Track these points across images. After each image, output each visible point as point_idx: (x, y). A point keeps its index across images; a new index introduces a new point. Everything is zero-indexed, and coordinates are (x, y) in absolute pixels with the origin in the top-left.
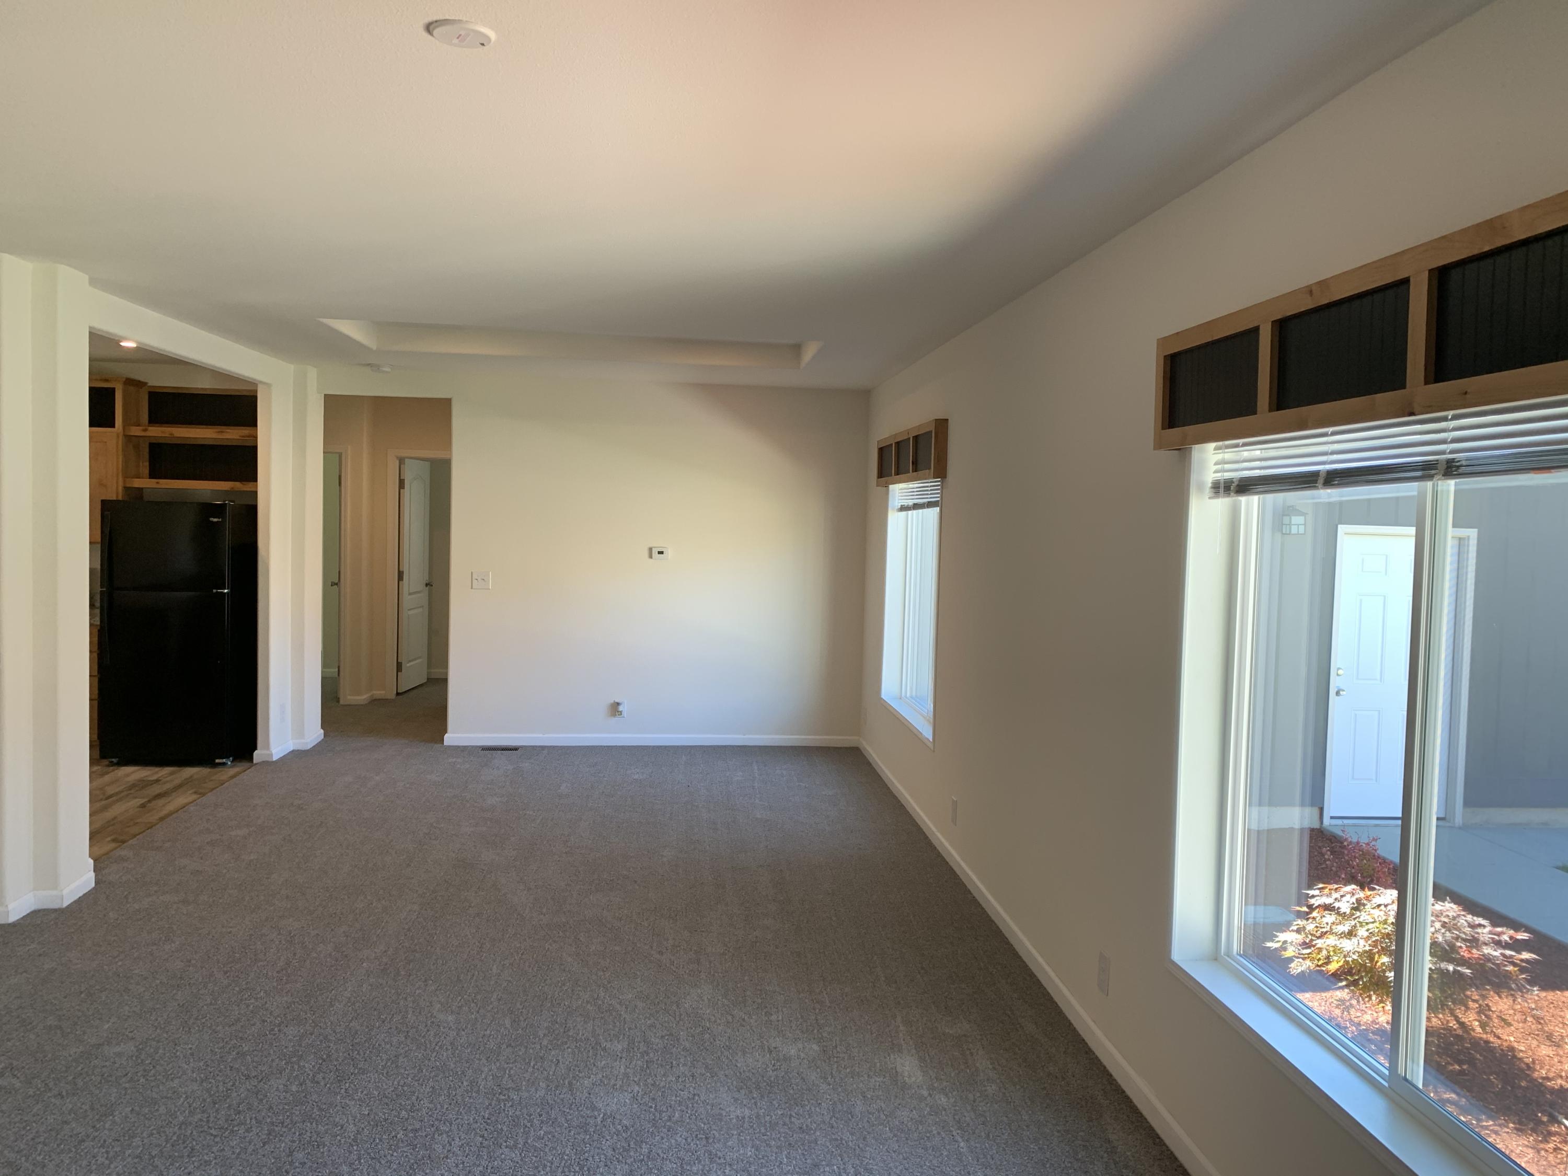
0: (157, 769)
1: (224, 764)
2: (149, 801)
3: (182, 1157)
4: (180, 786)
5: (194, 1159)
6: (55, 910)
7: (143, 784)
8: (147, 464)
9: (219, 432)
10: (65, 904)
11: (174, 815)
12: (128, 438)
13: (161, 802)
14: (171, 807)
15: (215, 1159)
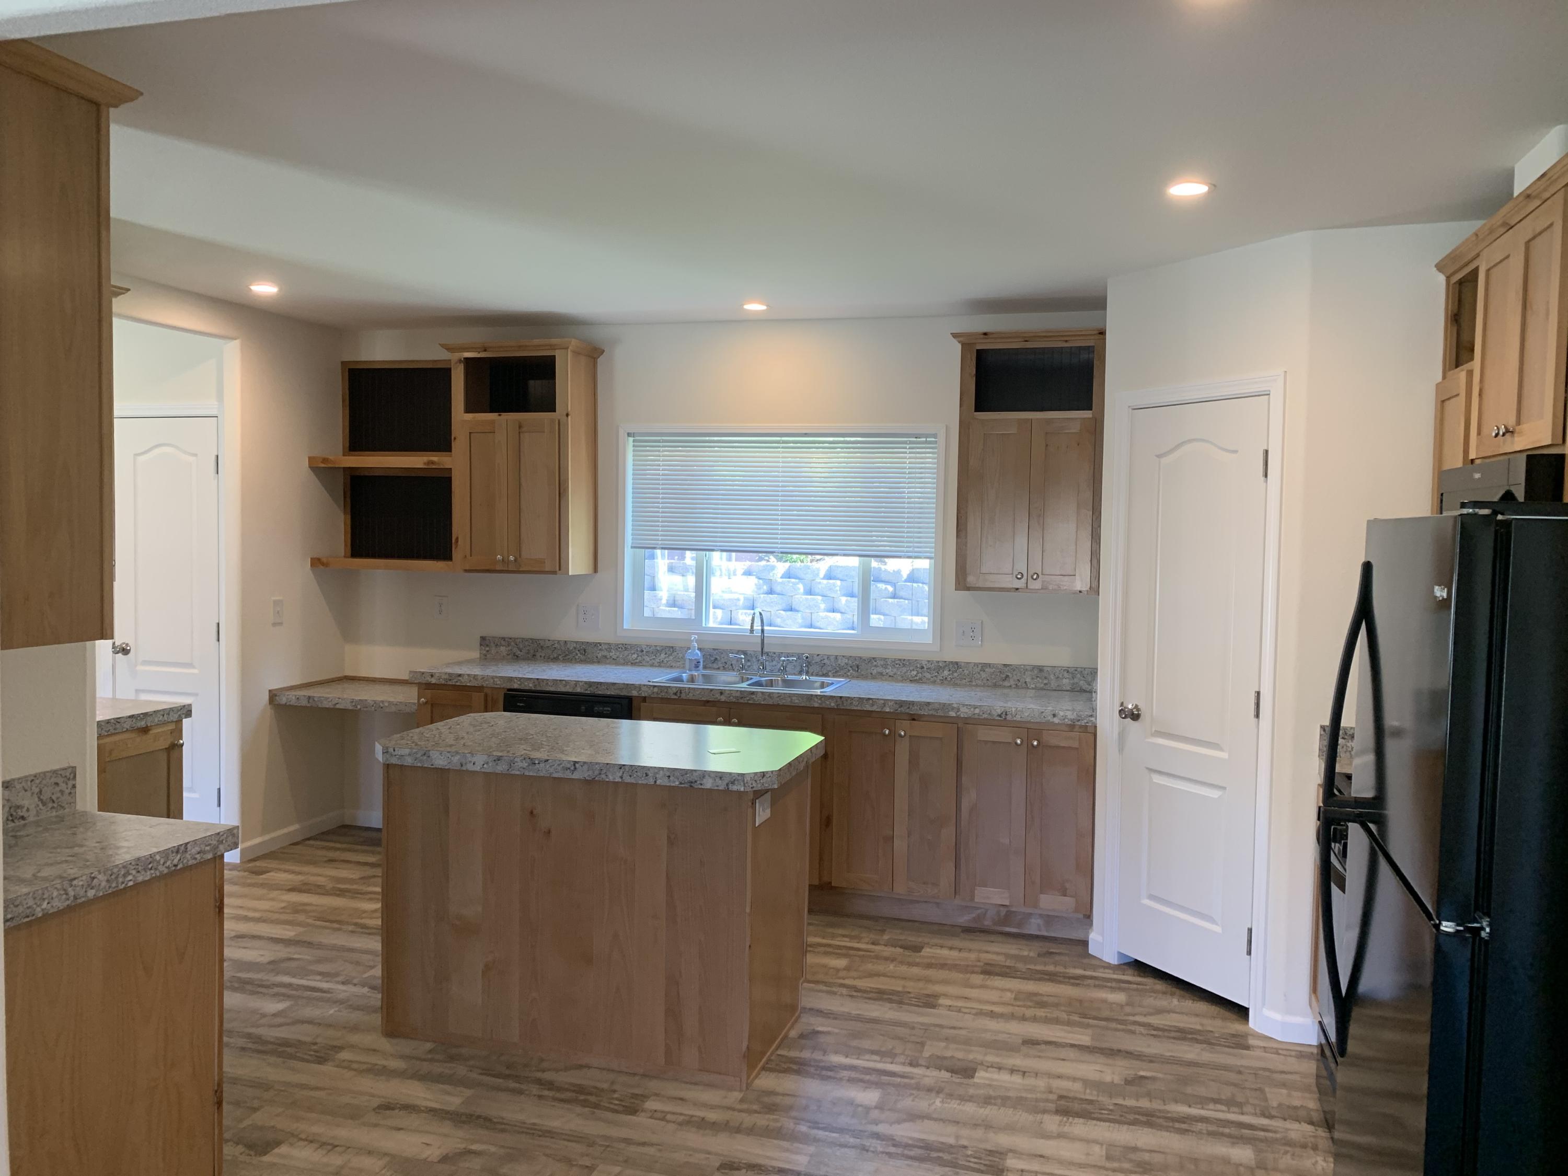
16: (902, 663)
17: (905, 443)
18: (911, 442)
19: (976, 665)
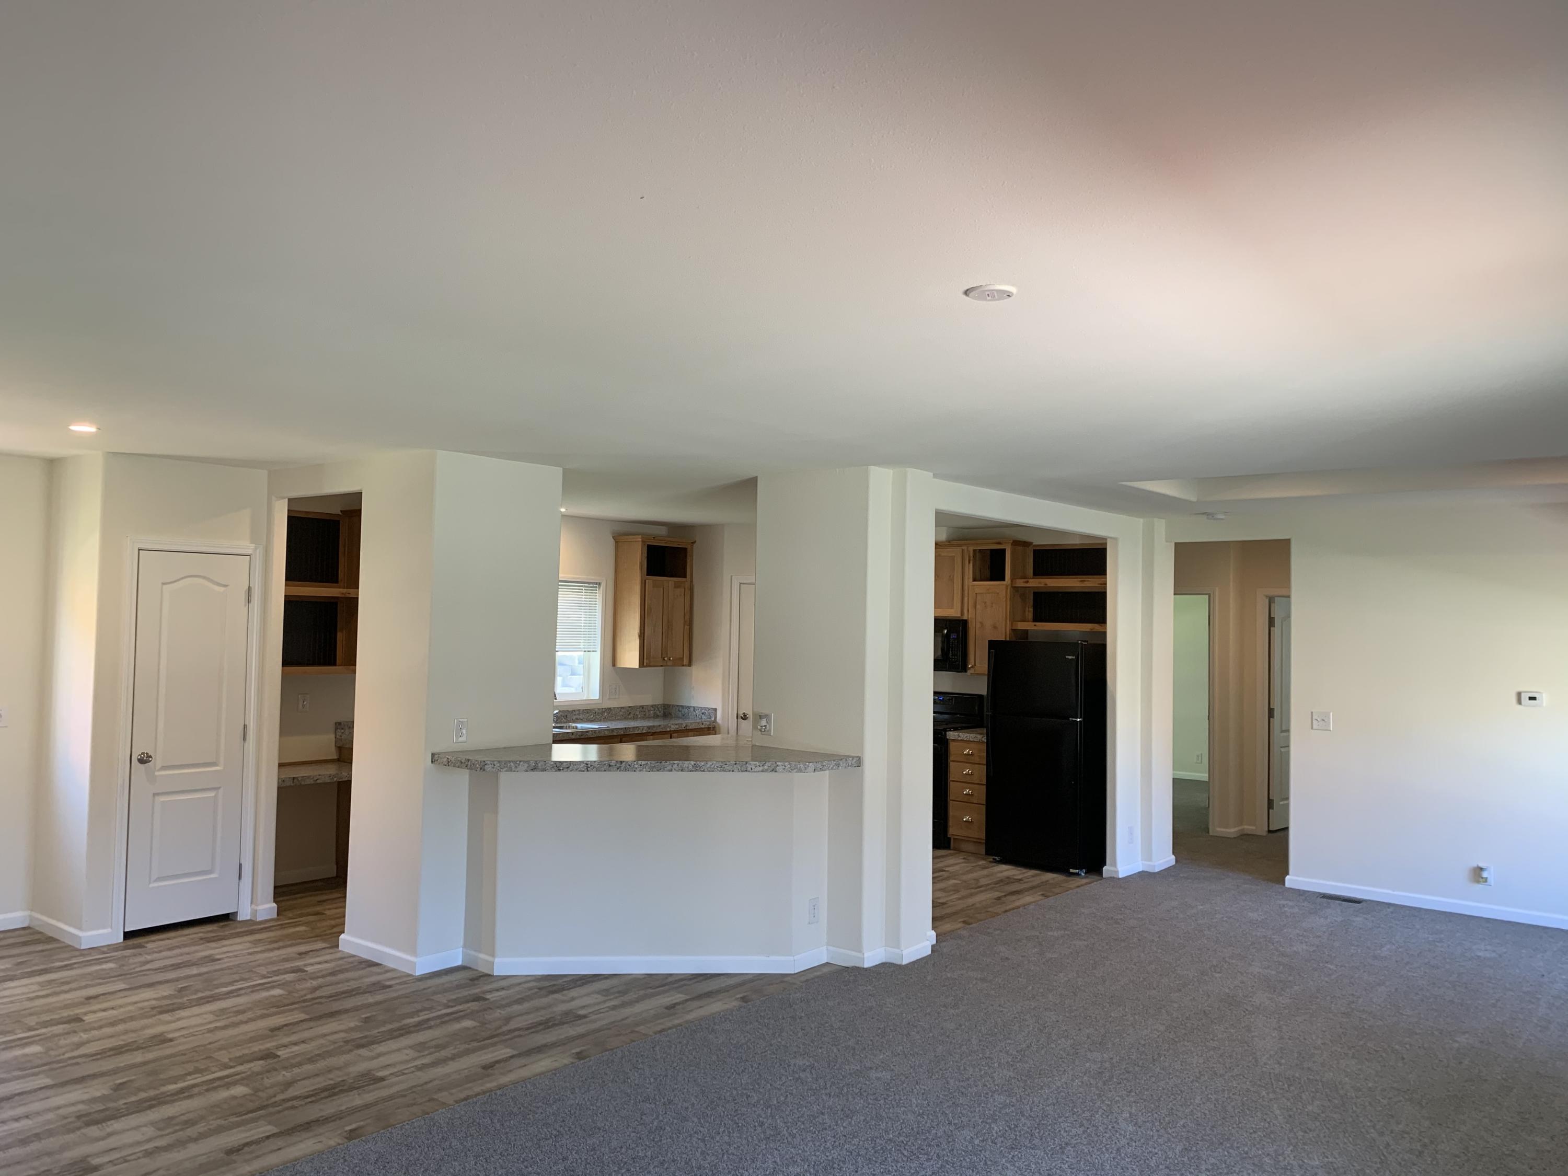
0: (1024, 871)
1: (1078, 874)
2: (1005, 896)
3: (876, 1162)
4: (1033, 888)
5: (882, 1166)
6: (897, 965)
7: (1009, 881)
8: (1032, 610)
9: (1082, 581)
10: (905, 962)
11: (1015, 910)
12: (1015, 589)
13: (1014, 897)
14: (1017, 903)
15: (896, 1171)
16: (587, 711)
17: (582, 586)
18: (585, 587)
19: (618, 708)
